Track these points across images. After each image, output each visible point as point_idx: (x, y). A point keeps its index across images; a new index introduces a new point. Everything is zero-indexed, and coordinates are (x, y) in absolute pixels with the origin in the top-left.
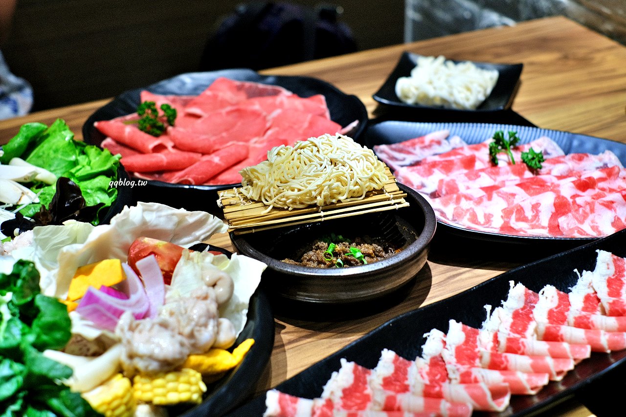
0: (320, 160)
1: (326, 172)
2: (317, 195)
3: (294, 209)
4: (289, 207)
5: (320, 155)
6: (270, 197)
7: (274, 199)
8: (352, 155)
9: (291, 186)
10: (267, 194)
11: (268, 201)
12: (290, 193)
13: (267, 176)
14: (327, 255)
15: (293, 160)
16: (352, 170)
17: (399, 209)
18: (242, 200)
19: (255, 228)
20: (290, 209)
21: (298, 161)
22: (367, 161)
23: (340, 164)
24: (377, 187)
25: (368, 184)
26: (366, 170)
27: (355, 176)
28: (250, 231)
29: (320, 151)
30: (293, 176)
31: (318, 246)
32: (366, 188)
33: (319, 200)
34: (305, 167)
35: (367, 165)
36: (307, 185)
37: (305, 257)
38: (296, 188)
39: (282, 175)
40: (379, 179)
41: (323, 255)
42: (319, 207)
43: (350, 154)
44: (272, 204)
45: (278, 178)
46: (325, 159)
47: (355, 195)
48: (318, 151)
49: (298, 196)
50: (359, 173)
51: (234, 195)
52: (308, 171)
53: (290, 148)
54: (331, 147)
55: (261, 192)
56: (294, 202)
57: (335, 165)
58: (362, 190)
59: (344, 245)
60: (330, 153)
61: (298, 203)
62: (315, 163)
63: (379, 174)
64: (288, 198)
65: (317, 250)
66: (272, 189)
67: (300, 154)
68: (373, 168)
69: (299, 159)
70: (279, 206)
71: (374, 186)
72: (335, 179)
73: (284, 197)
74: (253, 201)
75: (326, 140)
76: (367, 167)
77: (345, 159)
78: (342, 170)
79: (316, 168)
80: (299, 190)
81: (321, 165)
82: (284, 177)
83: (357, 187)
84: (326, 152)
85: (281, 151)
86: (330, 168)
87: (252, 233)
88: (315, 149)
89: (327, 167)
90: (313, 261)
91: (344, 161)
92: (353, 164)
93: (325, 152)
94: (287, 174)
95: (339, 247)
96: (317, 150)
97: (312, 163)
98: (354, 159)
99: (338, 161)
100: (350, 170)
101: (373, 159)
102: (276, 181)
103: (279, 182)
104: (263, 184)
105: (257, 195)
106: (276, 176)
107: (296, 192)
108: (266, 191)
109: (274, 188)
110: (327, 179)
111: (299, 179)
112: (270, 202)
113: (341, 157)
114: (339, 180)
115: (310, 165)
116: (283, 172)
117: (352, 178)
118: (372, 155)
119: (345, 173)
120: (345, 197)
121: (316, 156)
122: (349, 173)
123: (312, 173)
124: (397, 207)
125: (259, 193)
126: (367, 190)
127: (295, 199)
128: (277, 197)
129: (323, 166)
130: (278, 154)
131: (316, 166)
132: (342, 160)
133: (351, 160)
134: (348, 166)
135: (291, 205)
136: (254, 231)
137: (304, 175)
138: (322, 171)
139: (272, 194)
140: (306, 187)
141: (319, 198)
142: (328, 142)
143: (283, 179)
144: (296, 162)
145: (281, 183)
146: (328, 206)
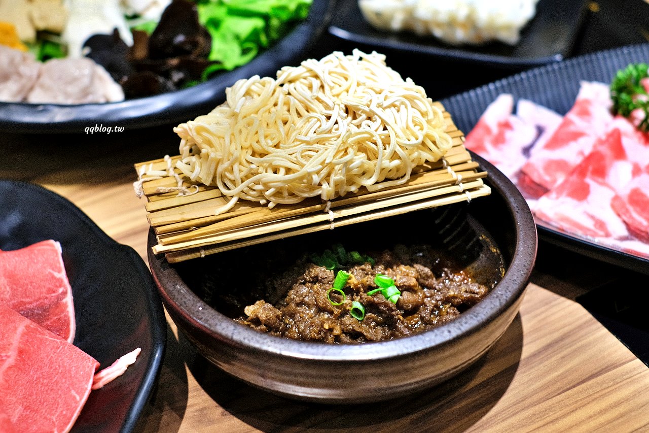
0: (327, 107)
1: (338, 133)
2: (322, 180)
3: (279, 206)
4: (268, 202)
5: (327, 98)
6: (233, 182)
7: (242, 186)
8: (386, 98)
9: (273, 164)
10: (228, 174)
11: (229, 189)
12: (270, 176)
13: (227, 141)
14: (334, 295)
15: (275, 105)
16: (385, 129)
17: (473, 200)
18: (180, 183)
19: (206, 248)
20: (271, 205)
21: (286, 108)
22: (412, 107)
23: (364, 116)
24: (431, 158)
25: (415, 155)
26: (411, 125)
27: (393, 140)
28: (196, 255)
29: (326, 87)
30: (275, 142)
31: (317, 277)
32: (413, 161)
33: (326, 190)
34: (299, 122)
35: (413, 117)
36: (302, 161)
37: (292, 296)
38: (282, 167)
39: (256, 138)
40: (434, 143)
41: (326, 294)
42: (326, 202)
43: (382, 96)
44: (236, 195)
45: (247, 144)
46: (336, 106)
47: (391, 175)
48: (322, 87)
49: (285, 182)
50: (400, 133)
51: (164, 173)
52: (304, 131)
53: (270, 83)
54: (346, 79)
55: (216, 169)
56: (278, 193)
57: (355, 118)
58: (406, 165)
59: (363, 270)
60: (345, 93)
61: (286, 194)
62: (318, 115)
63: (436, 134)
64: (267, 186)
65: (314, 283)
66: (236, 167)
67: (289, 94)
68: (423, 121)
69: (287, 103)
70: (249, 198)
71: (426, 156)
72: (356, 147)
73: (259, 184)
74: (200, 185)
75: (336, 67)
76: (413, 121)
77: (373, 107)
78: (368, 129)
79: (318, 124)
80: (288, 171)
81: (329, 118)
82: (258, 142)
83: (396, 162)
84: (337, 90)
85: (253, 88)
86: (346, 124)
87: (200, 258)
88: (316, 83)
89: (339, 122)
90: (309, 306)
91: (371, 111)
92: (388, 115)
93: (335, 91)
94: (266, 137)
95: (355, 277)
96: (319, 85)
97: (312, 114)
98: (389, 107)
99: (359, 109)
100: (382, 128)
101: (425, 105)
102: (244, 151)
103: (250, 152)
104: (219, 155)
105: (208, 175)
106: (243, 140)
107: (281, 175)
108: (226, 170)
109: (241, 164)
110: (341, 149)
111: (286, 148)
112: (234, 191)
113: (365, 101)
114: (362, 149)
115: (308, 119)
116: (257, 133)
117: (386, 142)
118: (423, 96)
119: (372, 136)
120: (373, 180)
121: (318, 99)
122: (380, 135)
123: (311, 136)
124: (469, 196)
125: (212, 172)
126: (414, 165)
127: (281, 188)
128: (247, 182)
129: (333, 120)
130: (248, 93)
131: (319, 120)
132: (367, 109)
133: (384, 108)
134: (379, 121)
135: (272, 199)
136: (203, 254)
137: (296, 140)
138: (330, 131)
139: (237, 175)
140: (302, 166)
141: (325, 186)
142: (340, 70)
143: (257, 147)
144: (282, 109)
145: (253, 154)
146: (342, 200)
